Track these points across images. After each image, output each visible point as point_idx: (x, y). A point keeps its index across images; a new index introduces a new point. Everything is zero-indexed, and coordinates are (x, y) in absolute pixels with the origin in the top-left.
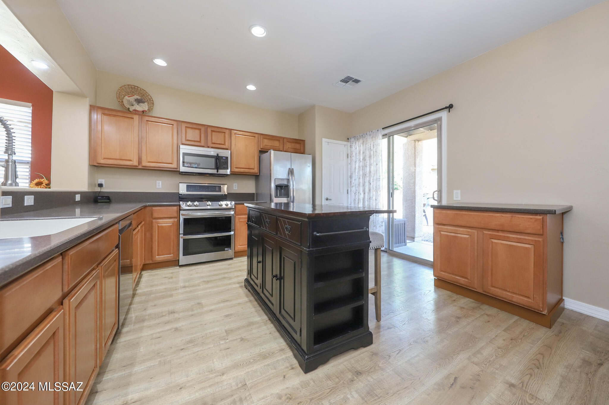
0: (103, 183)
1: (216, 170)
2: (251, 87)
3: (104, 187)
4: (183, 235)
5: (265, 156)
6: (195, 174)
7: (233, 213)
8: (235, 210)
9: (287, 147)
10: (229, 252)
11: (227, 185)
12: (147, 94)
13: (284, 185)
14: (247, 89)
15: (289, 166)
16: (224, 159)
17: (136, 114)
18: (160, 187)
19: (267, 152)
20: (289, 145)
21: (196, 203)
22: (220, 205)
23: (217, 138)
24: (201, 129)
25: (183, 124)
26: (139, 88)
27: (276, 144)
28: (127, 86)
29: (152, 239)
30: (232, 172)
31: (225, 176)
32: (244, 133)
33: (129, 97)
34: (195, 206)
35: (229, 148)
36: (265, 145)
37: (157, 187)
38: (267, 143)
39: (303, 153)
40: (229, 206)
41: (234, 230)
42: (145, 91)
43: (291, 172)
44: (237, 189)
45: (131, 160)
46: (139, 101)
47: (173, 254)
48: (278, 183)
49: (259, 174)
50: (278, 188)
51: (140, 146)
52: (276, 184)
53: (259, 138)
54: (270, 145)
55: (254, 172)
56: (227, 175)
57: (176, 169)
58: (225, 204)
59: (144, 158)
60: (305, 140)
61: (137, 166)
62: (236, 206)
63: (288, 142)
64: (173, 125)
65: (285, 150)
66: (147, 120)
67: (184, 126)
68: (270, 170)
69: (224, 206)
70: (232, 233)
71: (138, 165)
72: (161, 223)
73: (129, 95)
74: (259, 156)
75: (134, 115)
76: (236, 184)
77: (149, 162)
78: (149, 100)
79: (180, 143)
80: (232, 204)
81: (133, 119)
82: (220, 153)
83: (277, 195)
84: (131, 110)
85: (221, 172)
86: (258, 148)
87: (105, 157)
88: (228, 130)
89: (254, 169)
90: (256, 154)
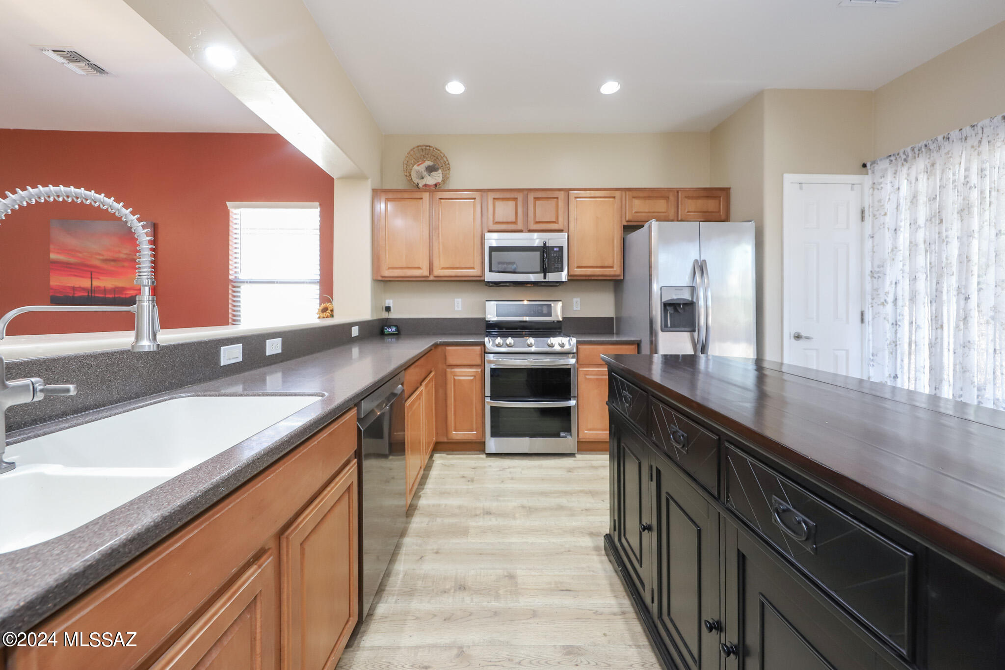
0: (391, 305)
1: (542, 274)
2: (610, 88)
3: (392, 311)
4: (489, 398)
5: (635, 236)
6: (508, 284)
7: (574, 363)
8: (577, 356)
9: (686, 211)
10: (567, 442)
11: (561, 302)
12: (441, 154)
13: (682, 302)
14: (602, 94)
15: (694, 255)
16: (556, 251)
17: (425, 191)
18: (460, 309)
19: (643, 226)
20: (691, 205)
21: (510, 340)
22: (549, 346)
23: (544, 211)
24: (517, 198)
25: (489, 193)
26: (432, 147)
27: (660, 206)
28: (417, 149)
29: (446, 400)
30: (571, 276)
31: (558, 284)
32: (593, 193)
33: (418, 165)
34: (509, 346)
35: (566, 229)
36: (636, 212)
37: (456, 309)
38: (639, 206)
39: (727, 219)
40: (567, 347)
41: (577, 398)
42: (439, 150)
43: (700, 268)
44: (579, 309)
45: (419, 268)
46: (431, 170)
47: (476, 431)
48: (668, 297)
49: (622, 278)
50: (668, 308)
51: (431, 244)
52: (663, 301)
53: (624, 198)
54: (647, 211)
55: (612, 273)
56: (561, 283)
57: (480, 277)
58: (559, 344)
59: (436, 263)
60: (729, 189)
61: (428, 277)
62: (579, 347)
63: (688, 197)
64: (474, 199)
65: (679, 219)
66: (440, 199)
67: (491, 196)
68: (650, 267)
69: (557, 348)
70: (572, 403)
71: (428, 275)
72: (458, 374)
73: (419, 163)
74: (624, 238)
75: (423, 193)
76: (578, 300)
77: (443, 268)
78: (444, 165)
79: (485, 230)
80: (572, 344)
81: (421, 201)
82: (549, 239)
83: (666, 326)
84: (420, 185)
85: (552, 277)
86: (621, 221)
87: (390, 266)
88: (562, 192)
89: (612, 267)
90: (617, 233)
